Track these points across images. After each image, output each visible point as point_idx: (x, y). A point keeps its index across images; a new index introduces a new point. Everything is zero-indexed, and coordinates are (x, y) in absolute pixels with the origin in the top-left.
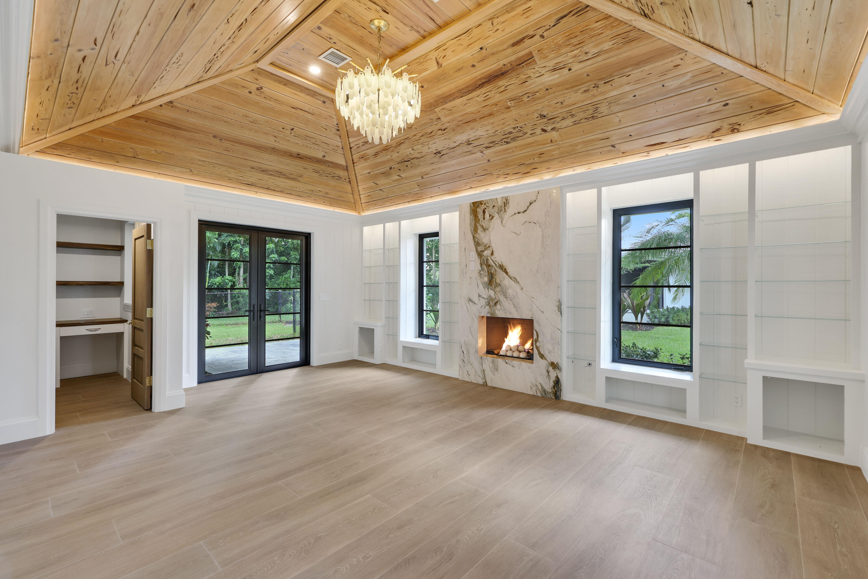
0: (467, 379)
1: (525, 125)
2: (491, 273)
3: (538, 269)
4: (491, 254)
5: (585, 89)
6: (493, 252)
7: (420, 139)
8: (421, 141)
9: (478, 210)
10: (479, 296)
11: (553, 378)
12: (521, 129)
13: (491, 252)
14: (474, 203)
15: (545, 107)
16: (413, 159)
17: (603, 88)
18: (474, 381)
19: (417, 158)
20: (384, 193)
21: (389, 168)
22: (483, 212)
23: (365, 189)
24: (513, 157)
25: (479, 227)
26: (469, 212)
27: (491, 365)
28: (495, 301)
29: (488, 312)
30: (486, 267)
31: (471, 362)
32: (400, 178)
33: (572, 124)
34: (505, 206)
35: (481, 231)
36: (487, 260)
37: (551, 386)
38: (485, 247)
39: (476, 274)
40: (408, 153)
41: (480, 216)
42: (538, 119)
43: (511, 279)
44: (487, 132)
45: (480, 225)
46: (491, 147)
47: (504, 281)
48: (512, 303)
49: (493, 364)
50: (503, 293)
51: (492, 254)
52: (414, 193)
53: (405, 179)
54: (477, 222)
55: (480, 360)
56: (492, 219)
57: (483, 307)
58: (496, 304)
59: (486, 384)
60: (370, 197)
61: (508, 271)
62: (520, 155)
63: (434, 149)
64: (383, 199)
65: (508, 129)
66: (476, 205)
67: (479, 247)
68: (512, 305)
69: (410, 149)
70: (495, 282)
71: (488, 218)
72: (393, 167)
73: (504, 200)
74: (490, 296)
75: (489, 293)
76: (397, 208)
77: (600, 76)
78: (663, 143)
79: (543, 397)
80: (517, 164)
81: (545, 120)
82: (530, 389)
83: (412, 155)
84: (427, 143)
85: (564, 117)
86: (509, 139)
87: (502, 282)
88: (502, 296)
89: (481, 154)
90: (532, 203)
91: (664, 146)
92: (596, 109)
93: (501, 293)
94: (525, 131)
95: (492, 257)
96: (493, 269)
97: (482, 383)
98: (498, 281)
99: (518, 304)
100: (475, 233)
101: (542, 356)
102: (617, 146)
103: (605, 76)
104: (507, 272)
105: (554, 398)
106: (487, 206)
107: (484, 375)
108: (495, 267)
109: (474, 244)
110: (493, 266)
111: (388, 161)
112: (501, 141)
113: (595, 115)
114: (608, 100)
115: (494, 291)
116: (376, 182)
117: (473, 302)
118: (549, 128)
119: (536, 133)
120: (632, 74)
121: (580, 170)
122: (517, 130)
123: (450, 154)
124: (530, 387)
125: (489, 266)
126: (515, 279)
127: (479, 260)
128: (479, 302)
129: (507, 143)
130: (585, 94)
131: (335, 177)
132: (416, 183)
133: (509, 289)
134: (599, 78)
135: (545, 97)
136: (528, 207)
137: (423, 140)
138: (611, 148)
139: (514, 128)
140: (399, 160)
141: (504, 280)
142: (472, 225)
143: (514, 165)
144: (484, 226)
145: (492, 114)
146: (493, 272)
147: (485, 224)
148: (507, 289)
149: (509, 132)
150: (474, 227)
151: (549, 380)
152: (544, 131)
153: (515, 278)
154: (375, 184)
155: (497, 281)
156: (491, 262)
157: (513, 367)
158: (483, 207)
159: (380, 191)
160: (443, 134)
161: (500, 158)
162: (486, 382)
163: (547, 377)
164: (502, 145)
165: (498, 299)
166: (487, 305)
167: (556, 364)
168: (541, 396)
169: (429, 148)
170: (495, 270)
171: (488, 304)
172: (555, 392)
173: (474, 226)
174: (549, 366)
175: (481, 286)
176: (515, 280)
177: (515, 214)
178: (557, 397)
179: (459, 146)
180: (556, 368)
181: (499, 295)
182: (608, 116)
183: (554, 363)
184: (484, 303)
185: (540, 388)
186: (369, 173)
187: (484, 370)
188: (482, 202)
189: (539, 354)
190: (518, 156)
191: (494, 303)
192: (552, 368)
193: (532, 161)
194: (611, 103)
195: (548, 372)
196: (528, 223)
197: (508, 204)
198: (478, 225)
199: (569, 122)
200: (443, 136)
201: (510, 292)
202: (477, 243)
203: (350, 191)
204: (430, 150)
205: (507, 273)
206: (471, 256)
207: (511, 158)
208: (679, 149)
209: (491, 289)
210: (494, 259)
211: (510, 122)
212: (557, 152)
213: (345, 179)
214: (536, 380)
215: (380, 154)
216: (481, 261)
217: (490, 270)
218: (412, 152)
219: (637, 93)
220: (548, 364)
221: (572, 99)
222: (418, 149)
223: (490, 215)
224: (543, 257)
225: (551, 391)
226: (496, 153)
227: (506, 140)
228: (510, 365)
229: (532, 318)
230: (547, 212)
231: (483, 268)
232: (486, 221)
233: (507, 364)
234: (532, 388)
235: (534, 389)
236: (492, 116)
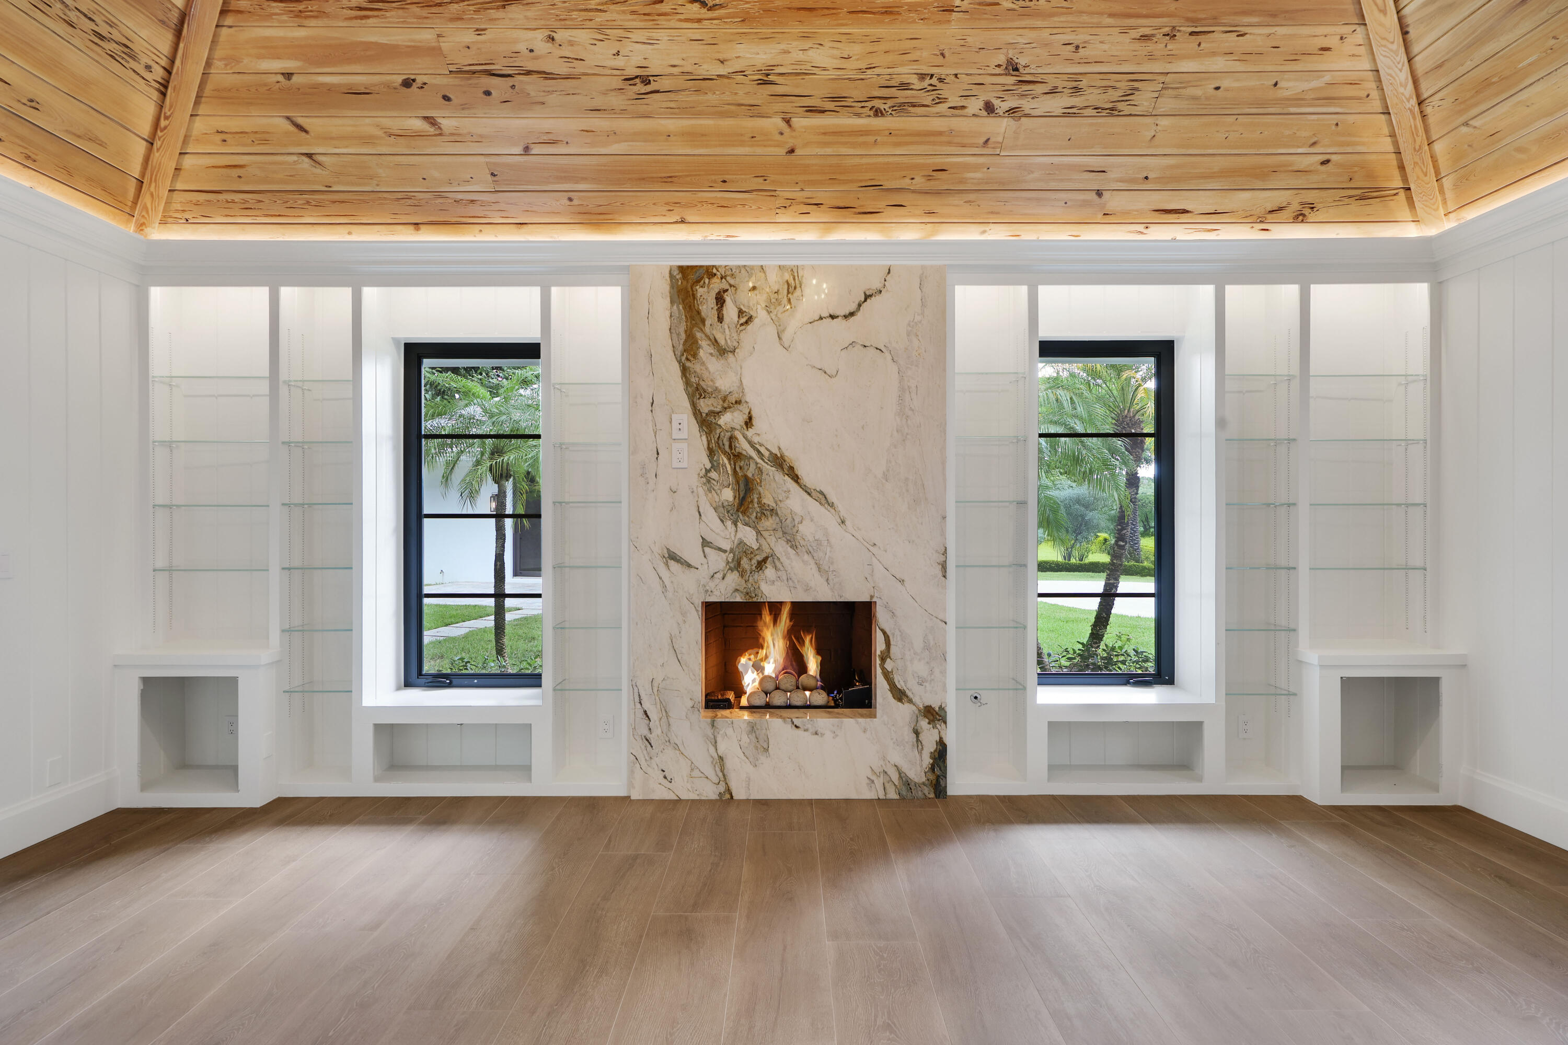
0: (661, 793)
1: (953, 77)
2: (746, 477)
3: (888, 470)
4: (746, 424)
5: (1147, 31)
6: (750, 418)
7: (600, 10)
8: (600, 18)
9: (700, 291)
10: (705, 543)
11: (930, 746)
12: (939, 85)
13: (746, 417)
14: (682, 269)
15: (1033, 45)
16: (529, 73)
17: (1183, 44)
18: (684, 796)
19: (547, 75)
20: (318, 171)
21: (400, 79)
22: (716, 298)
23: (224, 136)
24: (865, 160)
25: (704, 343)
26: (668, 294)
27: (745, 739)
28: (759, 558)
29: (737, 590)
30: (729, 459)
31: (674, 739)
32: (432, 130)
33: (1059, 111)
34: (788, 292)
35: (711, 354)
36: (732, 439)
37: (924, 766)
38: (724, 401)
39: (694, 480)
40: (522, 47)
41: (708, 308)
42: (998, 71)
43: (808, 497)
44: (843, 63)
45: (707, 336)
46: (824, 112)
47: (788, 502)
48: (812, 562)
49: (753, 737)
50: (784, 533)
51: (749, 422)
52: (460, 196)
53: (452, 139)
54: (696, 325)
55: (709, 732)
56: (746, 322)
57: (719, 575)
58: (761, 565)
59: (728, 796)
60: (235, 172)
61: (800, 472)
62: (886, 160)
63: (637, 60)
64: (302, 192)
65: (906, 72)
66: (692, 277)
67: (702, 400)
68: (814, 567)
69: (540, 35)
70: (759, 502)
71: (736, 318)
72: (420, 79)
73: (787, 276)
74: (741, 543)
75: (740, 535)
76: (353, 238)
77: (1194, 11)
78: (1185, 211)
79: (902, 798)
80: (861, 181)
81: (1011, 80)
82: (868, 784)
83: (536, 58)
84: (621, 33)
85: (1056, 87)
86: (890, 103)
87: (781, 505)
88: (782, 542)
89: (783, 125)
90: (871, 296)
91: (1184, 218)
92: (1130, 92)
93: (780, 534)
94: (944, 94)
95: (750, 433)
96: (753, 466)
97: (714, 796)
98: (768, 500)
99: (832, 563)
100: (687, 359)
101: (900, 695)
102: (1106, 195)
103: (1204, 16)
104: (797, 476)
105: (932, 795)
106: (731, 286)
107: (722, 771)
108: (759, 461)
109: (686, 390)
110: (751, 458)
111: (416, 51)
112: (863, 104)
113: (1120, 106)
114: (1168, 79)
115: (755, 528)
116: (300, 121)
117: (682, 564)
118: (1002, 106)
119: (966, 110)
120: (1251, 34)
121: (997, 234)
122: (928, 81)
123: (681, 97)
124: (868, 781)
125: (737, 457)
126: (821, 496)
127: (704, 438)
128: (704, 561)
129: (878, 113)
130: (1137, 45)
131: (110, 40)
132: (487, 163)
133: (804, 522)
134: (1190, 15)
135: (1052, 15)
136: (860, 305)
137: (615, 16)
138: (1093, 196)
139: (922, 77)
140: (465, 60)
141: (787, 498)
142: (678, 335)
143: (852, 181)
144: (722, 342)
145: (891, 13)
146: (750, 475)
147: (724, 335)
148: (796, 522)
149: (902, 84)
150: (686, 341)
151: (920, 753)
152: (989, 108)
153: (821, 493)
154: (292, 128)
155: (764, 501)
156: (743, 446)
157: (816, 733)
158: (717, 285)
159: (306, 160)
160: (699, 21)
161: (829, 151)
162: (729, 791)
163: (913, 745)
164: (858, 115)
165: (768, 550)
166: (731, 569)
167: (937, 709)
168: (897, 797)
169: (618, 54)
170: (760, 470)
171: (736, 566)
172: (934, 782)
173: (683, 336)
174: (920, 718)
175: (711, 517)
176: (822, 498)
177: (821, 318)
178: (940, 792)
179: (728, 78)
180: (939, 720)
181: (772, 540)
182: (1142, 118)
183: (933, 709)
184: (722, 565)
185: (895, 777)
186: (288, 76)
187: (721, 758)
188: (714, 271)
189: (891, 690)
190: (881, 160)
191: (754, 562)
192: (927, 720)
193: (906, 183)
194: (1168, 88)
195: (917, 733)
196: (858, 347)
197: (798, 289)
198: (699, 335)
199: (1056, 104)
200: (696, 25)
201: (806, 530)
202: (697, 389)
203: (145, 128)
204: (619, 62)
205: (796, 478)
206: (675, 425)
207: (857, 161)
208: (1199, 231)
209: (746, 524)
210: (756, 439)
211: (925, 54)
212: (978, 175)
213: (148, 68)
214: (884, 759)
215: (388, 14)
216: (709, 442)
217: (741, 468)
218: (542, 47)
219: (1225, 83)
220: (917, 712)
221: (1105, 47)
222: (571, 43)
223: (741, 312)
224: (904, 440)
225: (924, 779)
226: (825, 134)
227: (878, 104)
228: (806, 730)
229: (872, 597)
230: (912, 324)
231: (719, 464)
232: (726, 327)
233: (797, 731)
234: (873, 782)
235: (879, 783)
236: (887, 19)
